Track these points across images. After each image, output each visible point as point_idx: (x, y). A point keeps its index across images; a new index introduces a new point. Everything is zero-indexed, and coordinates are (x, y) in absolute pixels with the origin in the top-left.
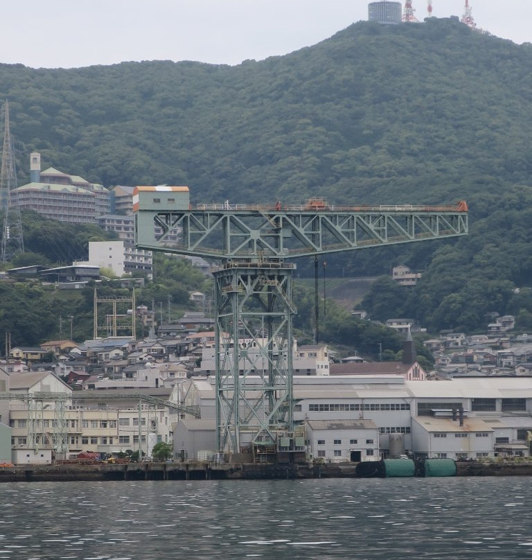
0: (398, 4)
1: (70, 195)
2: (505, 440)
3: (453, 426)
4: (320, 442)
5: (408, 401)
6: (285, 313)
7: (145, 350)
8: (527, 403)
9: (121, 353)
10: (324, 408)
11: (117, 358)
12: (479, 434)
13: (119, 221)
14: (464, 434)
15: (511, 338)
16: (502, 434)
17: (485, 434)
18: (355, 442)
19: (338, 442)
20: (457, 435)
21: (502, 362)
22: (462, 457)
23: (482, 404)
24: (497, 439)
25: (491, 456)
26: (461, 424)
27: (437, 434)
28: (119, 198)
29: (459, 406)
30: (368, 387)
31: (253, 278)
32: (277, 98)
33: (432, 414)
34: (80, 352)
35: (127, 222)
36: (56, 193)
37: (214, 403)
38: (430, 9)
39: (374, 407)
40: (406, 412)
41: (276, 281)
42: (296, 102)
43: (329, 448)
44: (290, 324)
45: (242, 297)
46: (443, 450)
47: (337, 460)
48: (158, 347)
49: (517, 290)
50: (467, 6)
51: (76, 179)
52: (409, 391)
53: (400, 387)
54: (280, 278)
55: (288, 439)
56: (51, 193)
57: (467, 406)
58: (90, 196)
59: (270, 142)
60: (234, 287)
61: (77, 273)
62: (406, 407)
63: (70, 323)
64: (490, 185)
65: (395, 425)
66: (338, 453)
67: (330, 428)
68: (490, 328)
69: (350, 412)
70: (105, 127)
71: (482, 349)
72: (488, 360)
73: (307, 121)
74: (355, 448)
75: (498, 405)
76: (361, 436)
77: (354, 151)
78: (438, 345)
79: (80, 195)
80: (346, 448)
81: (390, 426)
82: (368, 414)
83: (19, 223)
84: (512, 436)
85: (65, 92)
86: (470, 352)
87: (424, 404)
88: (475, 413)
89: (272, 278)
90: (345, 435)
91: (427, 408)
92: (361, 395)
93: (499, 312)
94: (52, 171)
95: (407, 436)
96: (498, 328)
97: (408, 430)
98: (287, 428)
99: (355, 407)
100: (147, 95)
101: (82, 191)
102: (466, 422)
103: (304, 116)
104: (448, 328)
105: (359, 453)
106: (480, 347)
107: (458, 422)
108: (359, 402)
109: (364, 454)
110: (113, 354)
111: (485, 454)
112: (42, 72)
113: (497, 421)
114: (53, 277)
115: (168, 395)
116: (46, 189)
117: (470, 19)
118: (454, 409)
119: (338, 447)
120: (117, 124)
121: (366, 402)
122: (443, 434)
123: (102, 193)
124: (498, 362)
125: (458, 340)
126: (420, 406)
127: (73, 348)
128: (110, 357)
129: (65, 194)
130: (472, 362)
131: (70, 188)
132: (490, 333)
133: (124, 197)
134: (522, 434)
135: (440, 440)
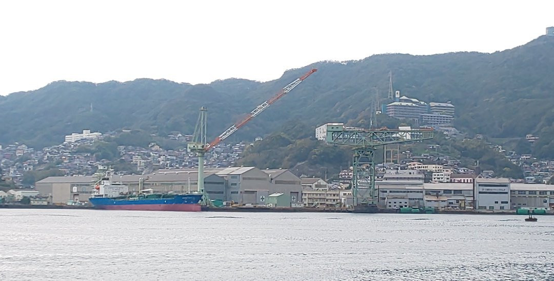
2: (452, 203)
3: (435, 198)
4: (390, 203)
5: (423, 190)
8: (462, 192)
10: (394, 192)
14: (438, 201)
16: (451, 201)
17: (444, 201)
18: (401, 203)
19: (395, 203)
23: (446, 191)
24: (449, 203)
26: (438, 198)
27: (428, 201)
29: (439, 192)
30: (410, 185)
33: (429, 195)
39: (411, 192)
40: (421, 194)
41: (370, 153)
43: (392, 205)
46: (430, 206)
51: (414, 100)
52: (423, 187)
53: (421, 185)
55: (371, 202)
57: (442, 192)
58: (417, 107)
62: (422, 192)
65: (418, 198)
66: (395, 206)
67: (393, 198)
69: (403, 193)
74: (401, 205)
75: (453, 192)
76: (403, 201)
79: (414, 106)
80: (398, 205)
81: (415, 198)
84: (454, 202)
87: (428, 191)
88: (444, 194)
90: (398, 201)
91: (428, 193)
94: (404, 98)
95: (420, 201)
97: (422, 199)
99: (405, 192)
102: (440, 197)
109: (404, 207)
113: (451, 197)
118: (437, 193)
122: (431, 201)
123: (423, 105)
126: (426, 192)
129: (407, 106)
134: (458, 201)
135: (429, 203)
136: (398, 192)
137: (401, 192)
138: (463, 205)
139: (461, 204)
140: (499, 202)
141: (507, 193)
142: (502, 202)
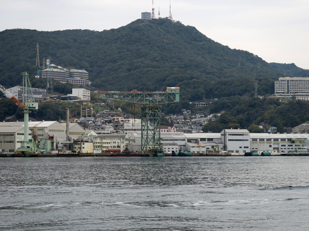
0: (150, 13)
1: (59, 72)
2: (208, 148)
3: (196, 145)
4: (165, 148)
5: (185, 139)
6: (159, 118)
7: (99, 122)
8: (214, 140)
9: (92, 122)
11: (91, 123)
12: (203, 147)
13: (73, 80)
14: (199, 147)
15: (190, 117)
16: (208, 147)
17: (204, 147)
18: (173, 148)
19: (169, 148)
20: (197, 147)
21: (187, 124)
22: (198, 152)
23: (203, 139)
24: (207, 148)
25: (205, 152)
26: (198, 144)
27: (193, 147)
28: (71, 73)
29: (197, 140)
30: (175, 135)
31: (151, 109)
32: (116, 43)
33: (191, 142)
34: (80, 122)
35: (75, 80)
36: (55, 72)
37: (141, 139)
38: (159, 14)
39: (177, 140)
40: (184, 141)
41: (157, 110)
42: (122, 44)
43: (167, 150)
44: (160, 120)
45: (149, 113)
46: (194, 151)
47: (169, 153)
48: (103, 121)
49: (191, 103)
50: (170, 13)
51: (59, 67)
52: (185, 136)
53: (183, 135)
54: (158, 109)
55: (160, 148)
56: (53, 72)
57: (199, 140)
58: (64, 73)
59: (115, 56)
60: (147, 111)
61: (71, 98)
62: (185, 140)
63: (76, 113)
64: (182, 72)
65: (182, 145)
66: (169, 151)
67: (167, 145)
68: (183, 114)
69: (171, 141)
70: (64, 51)
71: (182, 120)
72: (184, 123)
73: (125, 50)
74: (173, 150)
75: (207, 140)
76: (174, 147)
77: (140, 60)
78: (169, 118)
79: (62, 72)
80: (171, 150)
81: (181, 145)
82: (175, 142)
83: (51, 83)
84: (210, 147)
85: (50, 39)
86: (178, 121)
87: (189, 139)
88: (201, 142)
89: (156, 109)
90: (171, 147)
91: (189, 140)
92: (174, 137)
93: (186, 109)
94: (53, 65)
95: (185, 147)
96: (186, 114)
97: (184, 146)
98: (159, 145)
99: (172, 140)
100: (75, 40)
101: (62, 71)
102: (199, 144)
103: (124, 49)
104: (171, 113)
105: (174, 151)
106: (181, 119)
107: (197, 144)
108: (173, 139)
110: (90, 122)
111: (204, 152)
112: (42, 33)
113: (206, 144)
114: (64, 99)
115: (125, 136)
116: (52, 71)
117: (171, 17)
118: (196, 141)
119: (169, 150)
120: (68, 49)
121: (175, 139)
122: (194, 147)
123: (67, 71)
124: (186, 124)
125: (174, 117)
126: (188, 140)
127: (78, 120)
128: (89, 123)
129: (57, 72)
130: (179, 124)
131: (59, 70)
132: (183, 115)
133: (73, 72)
134: (213, 147)
135: (193, 148)
136: (167, 140)
137: (170, 140)
138: (217, 150)
139: (215, 149)
140: (243, 147)
141: (247, 140)
142: (245, 147)
